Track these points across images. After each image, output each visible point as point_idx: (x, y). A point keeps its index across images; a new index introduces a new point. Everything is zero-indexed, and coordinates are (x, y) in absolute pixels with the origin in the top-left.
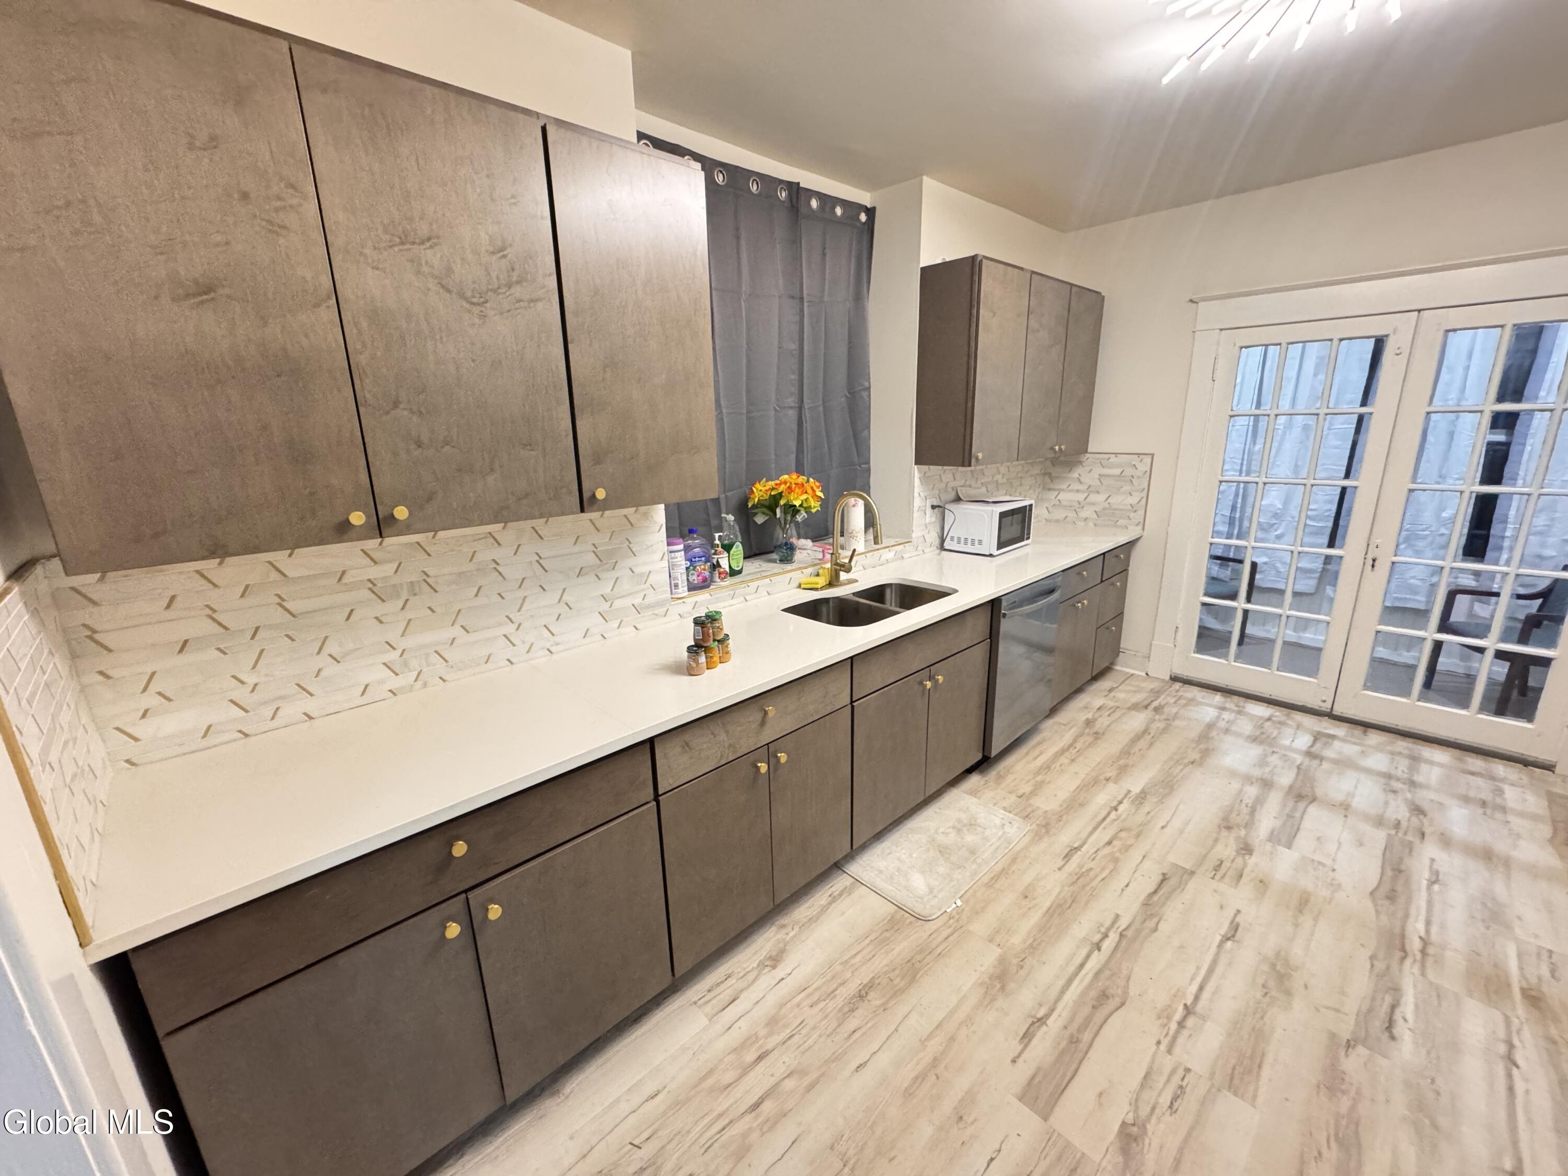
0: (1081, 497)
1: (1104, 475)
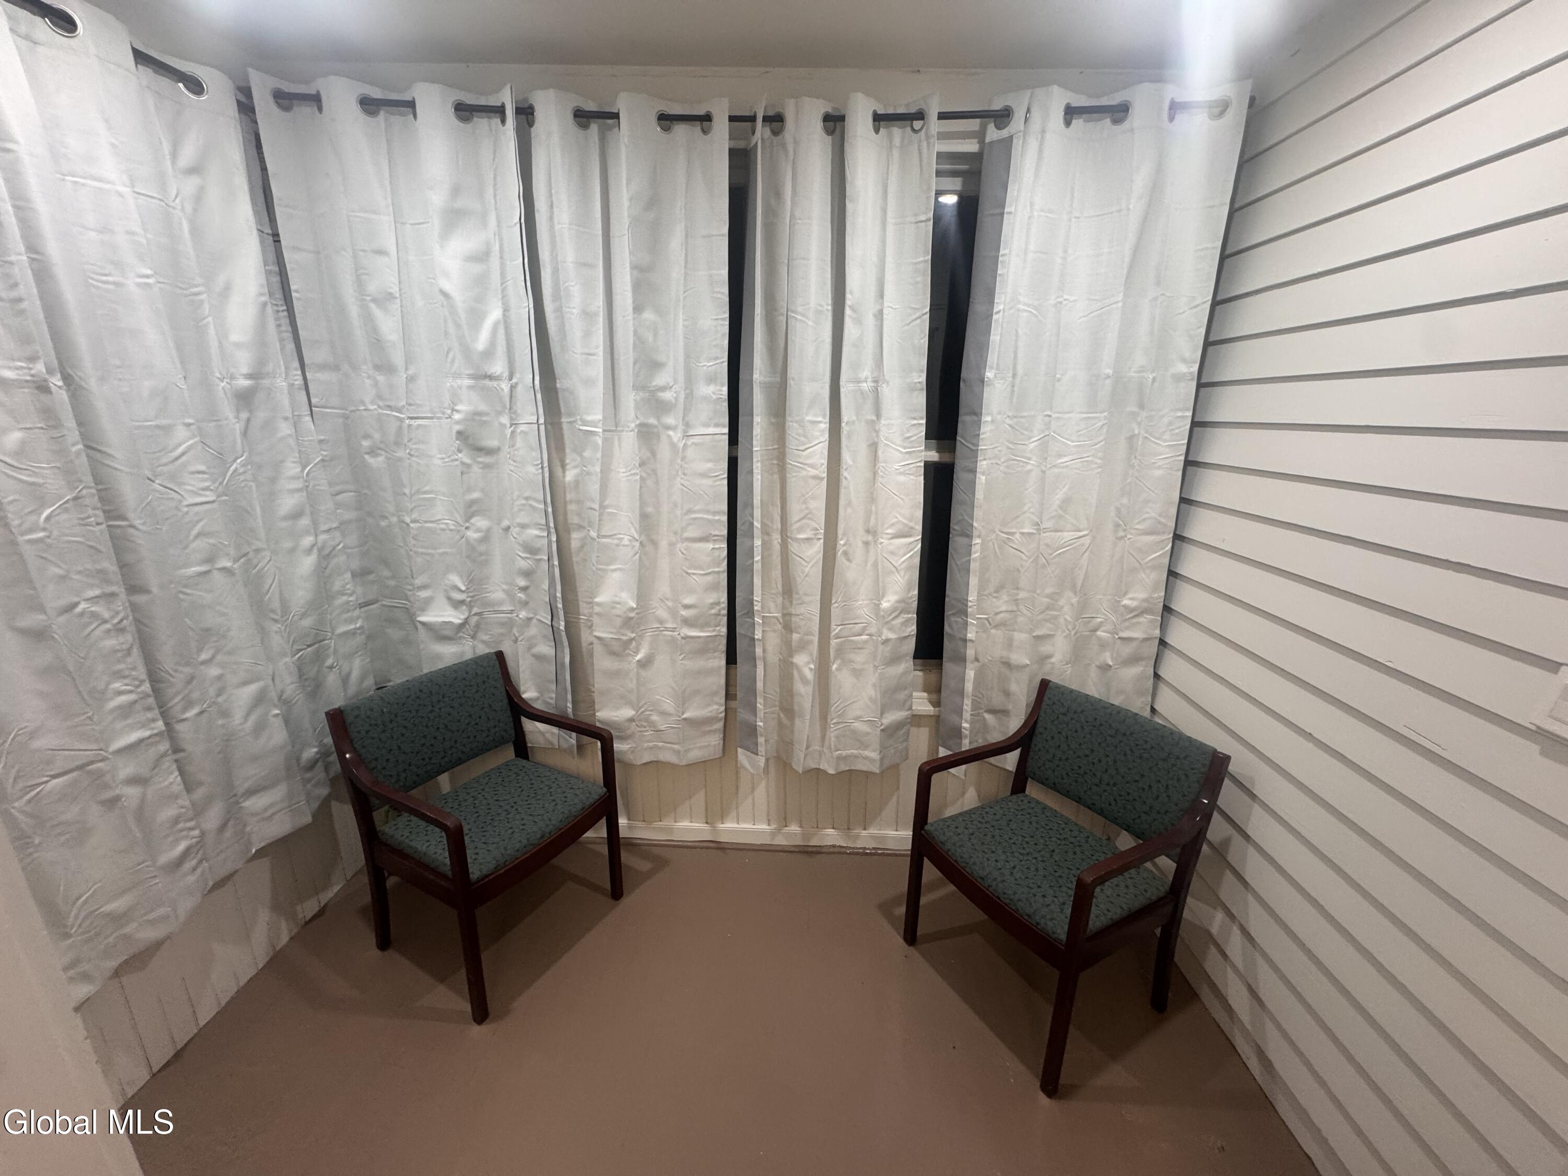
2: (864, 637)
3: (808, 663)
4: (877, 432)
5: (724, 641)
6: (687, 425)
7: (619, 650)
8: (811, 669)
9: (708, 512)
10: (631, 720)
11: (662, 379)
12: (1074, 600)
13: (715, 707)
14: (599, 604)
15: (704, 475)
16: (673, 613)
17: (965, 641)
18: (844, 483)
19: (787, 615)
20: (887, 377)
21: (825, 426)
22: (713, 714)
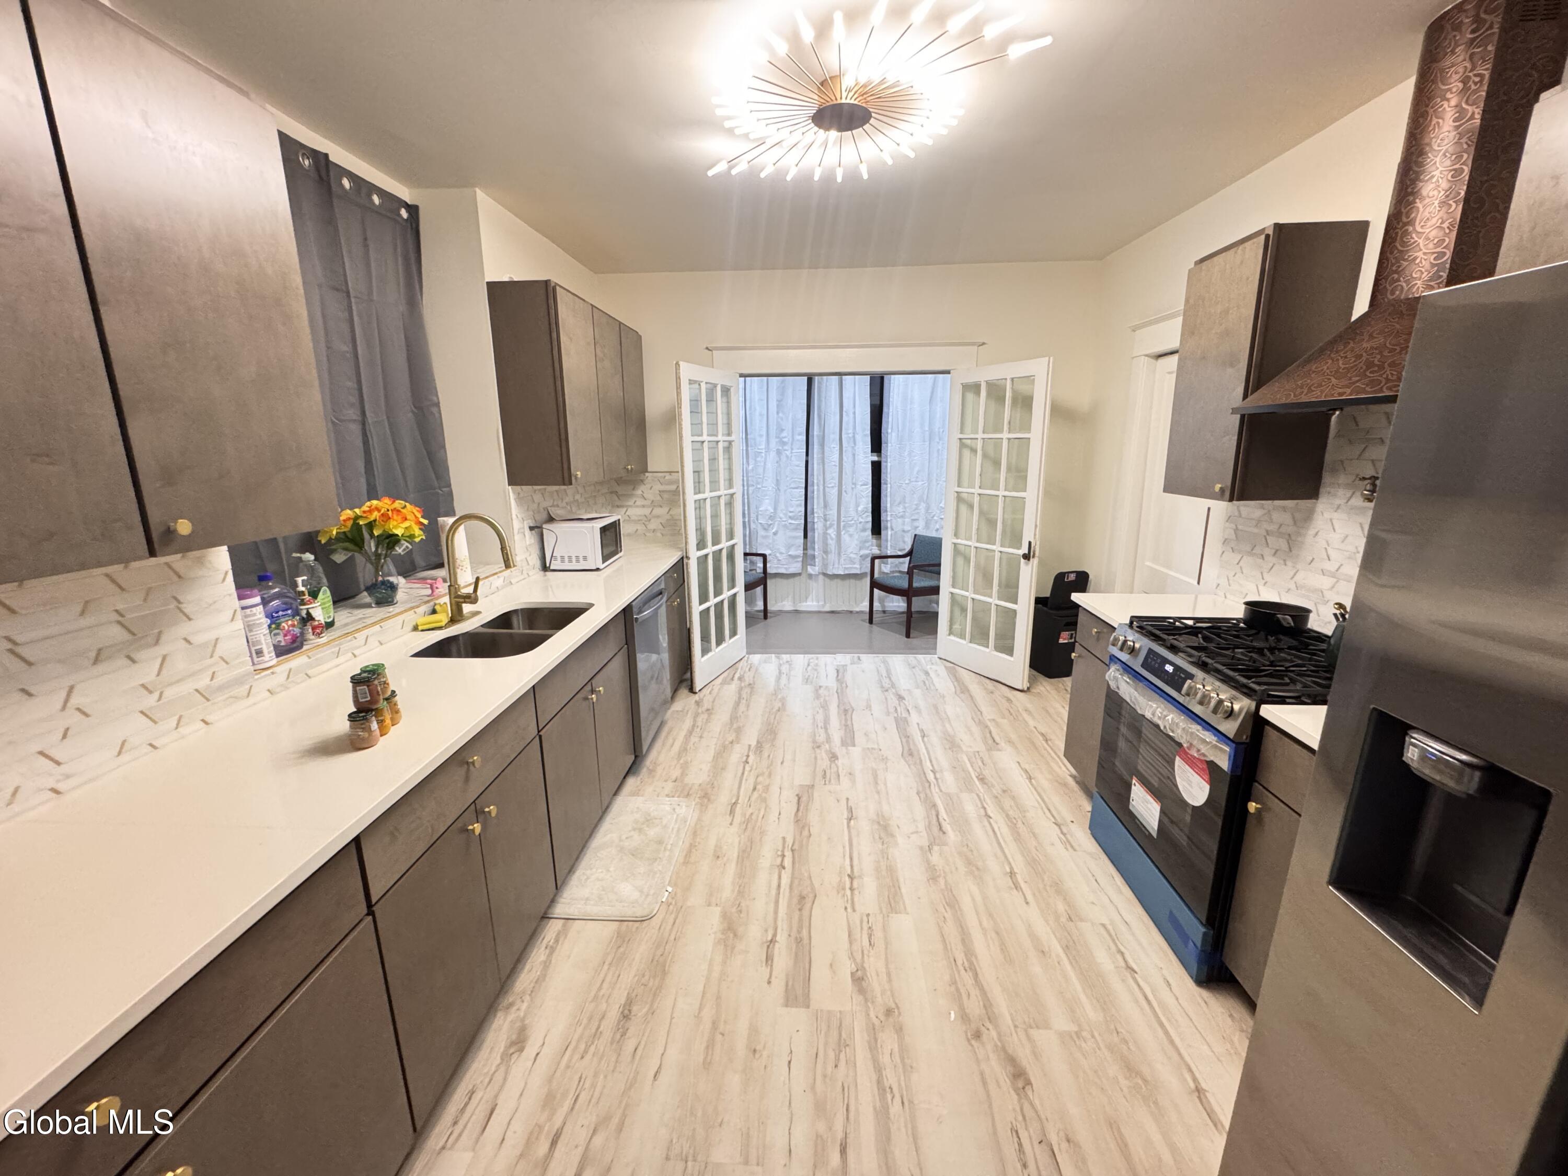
0: (647, 511)
1: (663, 491)
2: (853, 521)
3: (833, 533)
4: (855, 451)
5: (803, 526)
6: (792, 449)
7: (766, 528)
9: (798, 479)
13: (800, 550)
15: (797, 466)
16: (785, 514)
18: (844, 467)
19: (825, 515)
21: (837, 449)
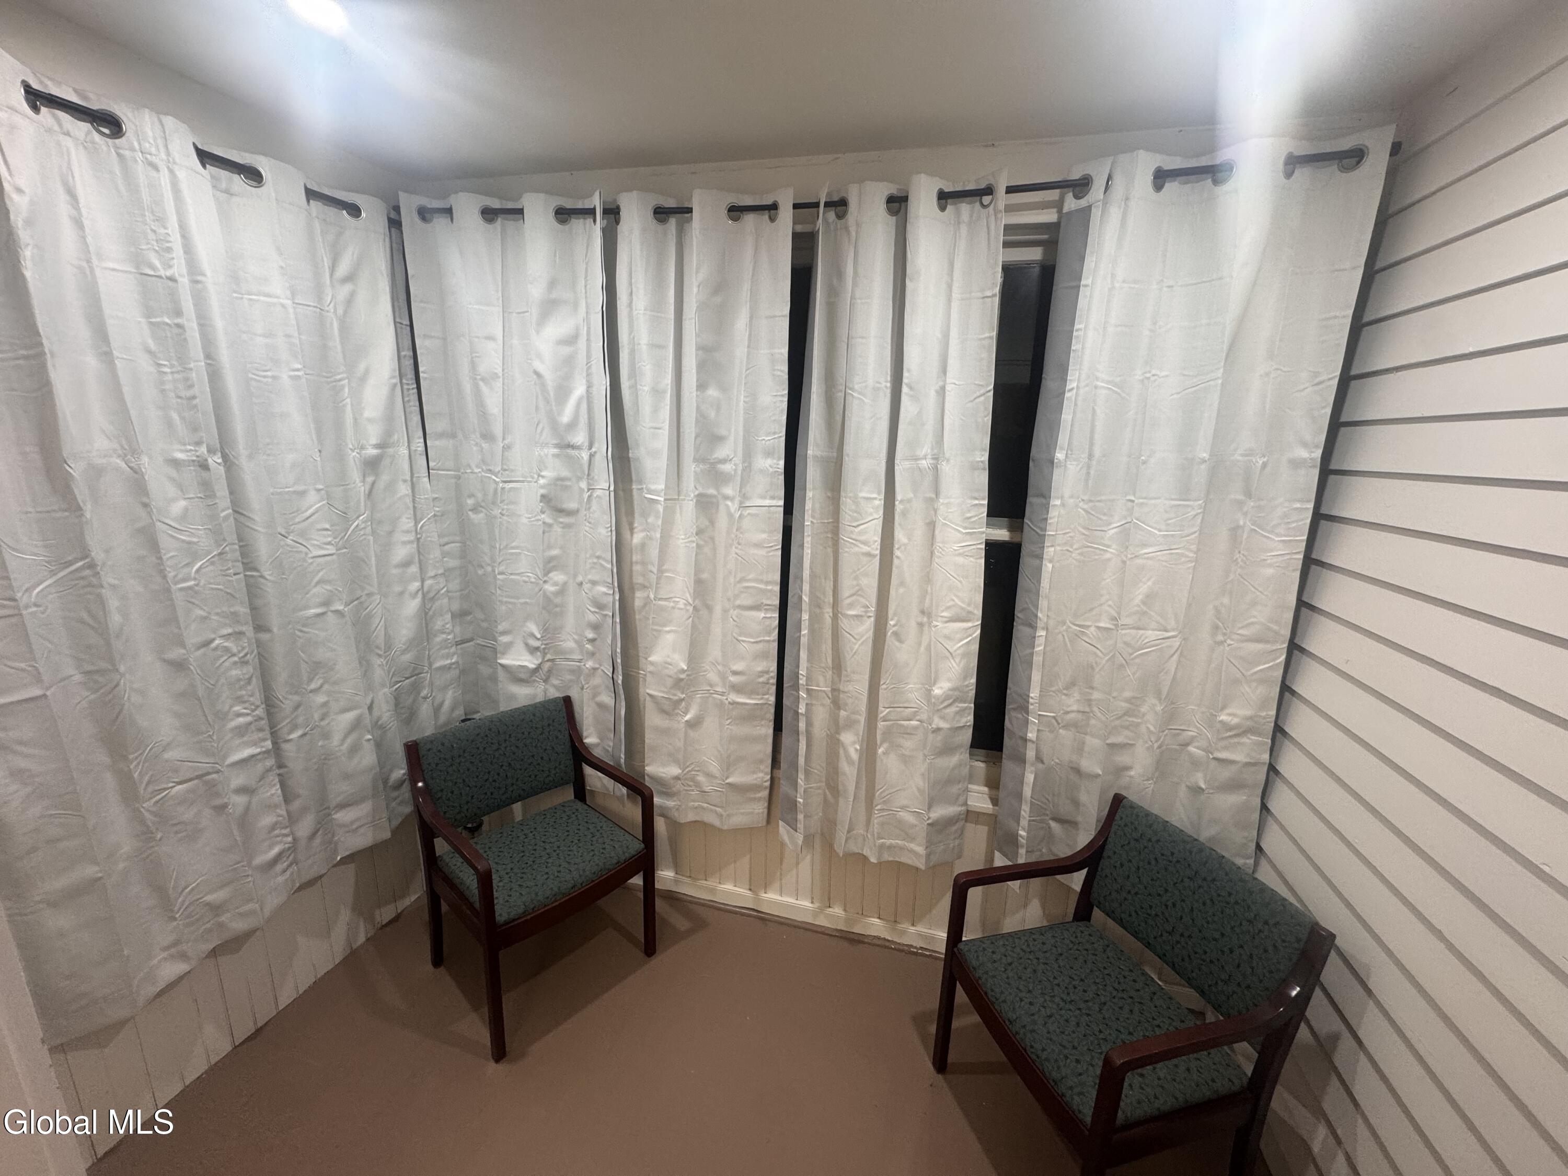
2: (914, 723)
3: (854, 743)
4: (935, 511)
5: (773, 710)
6: (745, 497)
7: (669, 709)
8: (856, 750)
9: (761, 581)
10: (677, 778)
11: (722, 452)
12: (1159, 708)
13: (761, 775)
14: (652, 663)
15: (758, 545)
16: (723, 677)
17: (1025, 740)
18: (896, 562)
19: (835, 691)
20: (947, 455)
21: (879, 502)
22: (758, 782)
